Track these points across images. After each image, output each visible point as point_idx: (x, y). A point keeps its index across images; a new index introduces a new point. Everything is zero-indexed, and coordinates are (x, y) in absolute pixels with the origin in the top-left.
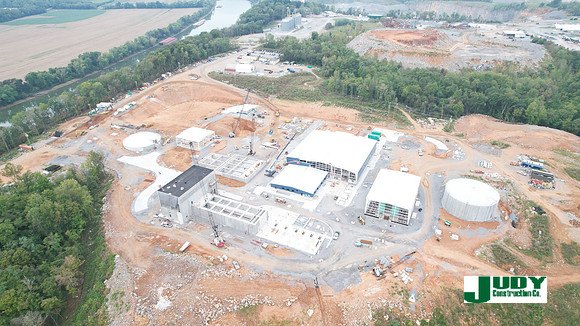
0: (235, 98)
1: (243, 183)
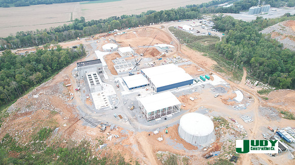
1: (117, 74)
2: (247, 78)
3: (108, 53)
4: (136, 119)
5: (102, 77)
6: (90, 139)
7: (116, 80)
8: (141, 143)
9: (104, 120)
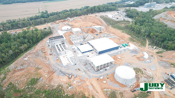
0: (100, 23)
1: (73, 44)
2: (149, 44)
3: (66, 32)
4: (89, 70)
5: (64, 46)
6: (63, 83)
7: (73, 47)
8: (93, 84)
9: (69, 72)
